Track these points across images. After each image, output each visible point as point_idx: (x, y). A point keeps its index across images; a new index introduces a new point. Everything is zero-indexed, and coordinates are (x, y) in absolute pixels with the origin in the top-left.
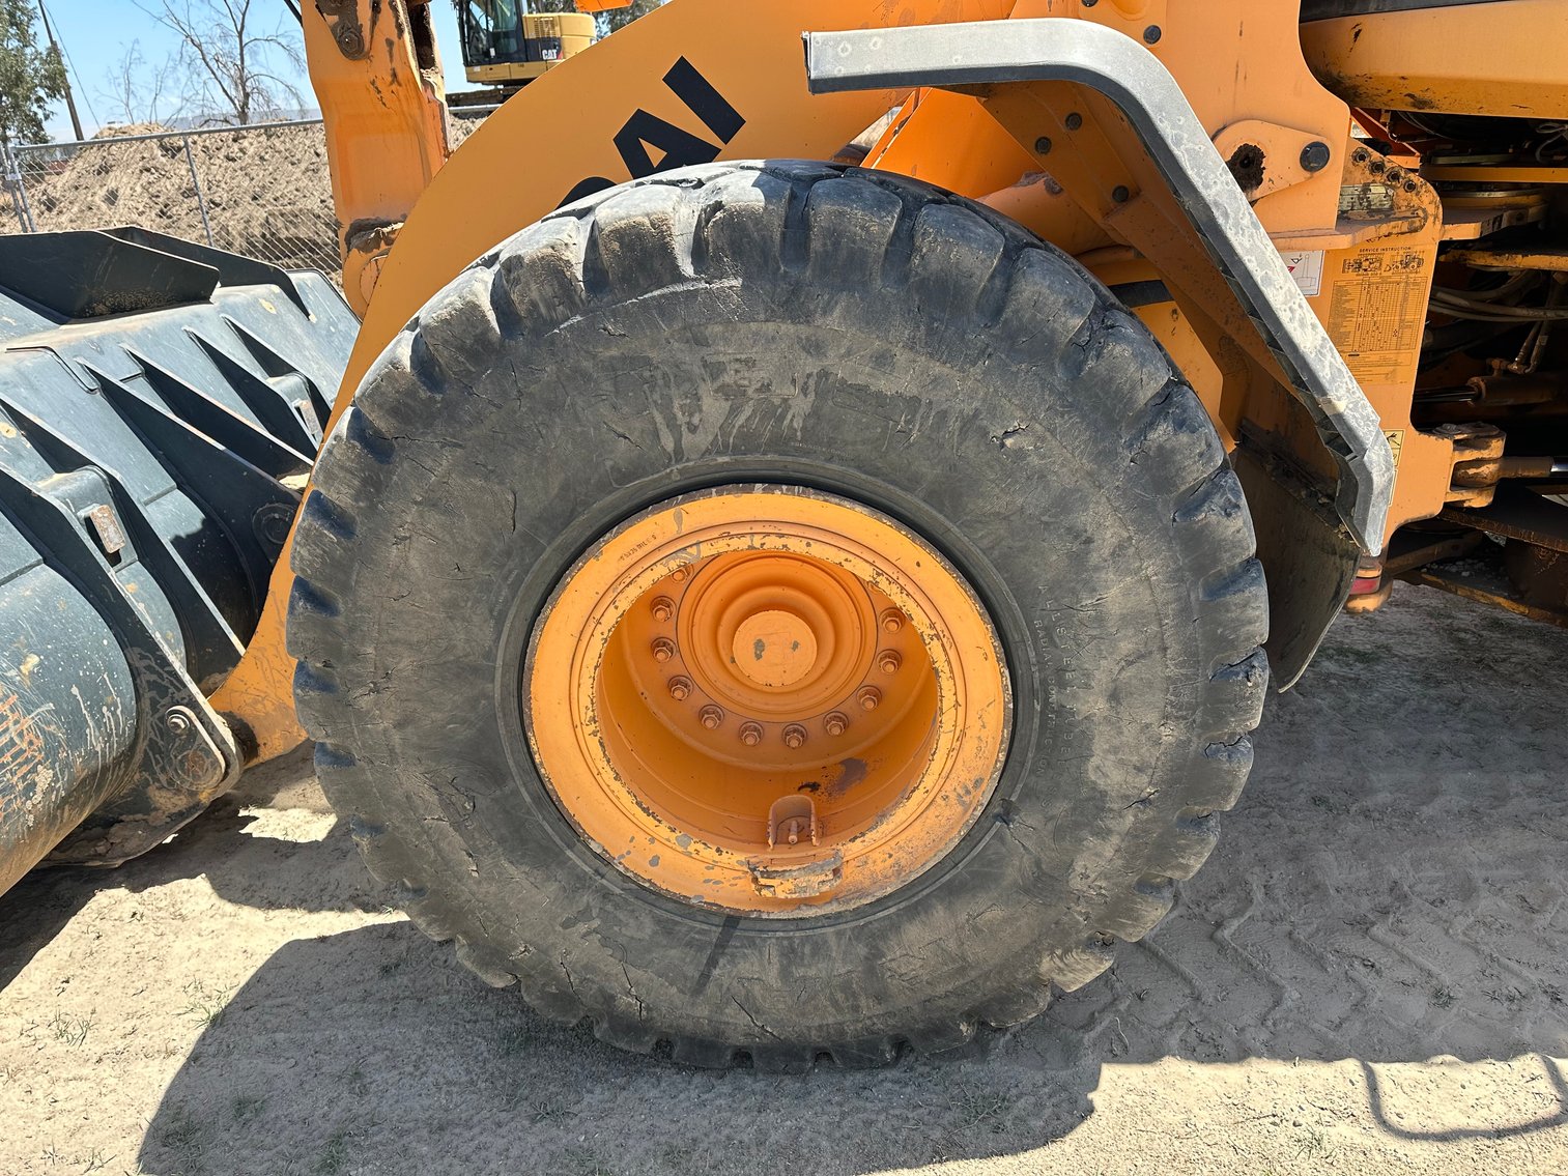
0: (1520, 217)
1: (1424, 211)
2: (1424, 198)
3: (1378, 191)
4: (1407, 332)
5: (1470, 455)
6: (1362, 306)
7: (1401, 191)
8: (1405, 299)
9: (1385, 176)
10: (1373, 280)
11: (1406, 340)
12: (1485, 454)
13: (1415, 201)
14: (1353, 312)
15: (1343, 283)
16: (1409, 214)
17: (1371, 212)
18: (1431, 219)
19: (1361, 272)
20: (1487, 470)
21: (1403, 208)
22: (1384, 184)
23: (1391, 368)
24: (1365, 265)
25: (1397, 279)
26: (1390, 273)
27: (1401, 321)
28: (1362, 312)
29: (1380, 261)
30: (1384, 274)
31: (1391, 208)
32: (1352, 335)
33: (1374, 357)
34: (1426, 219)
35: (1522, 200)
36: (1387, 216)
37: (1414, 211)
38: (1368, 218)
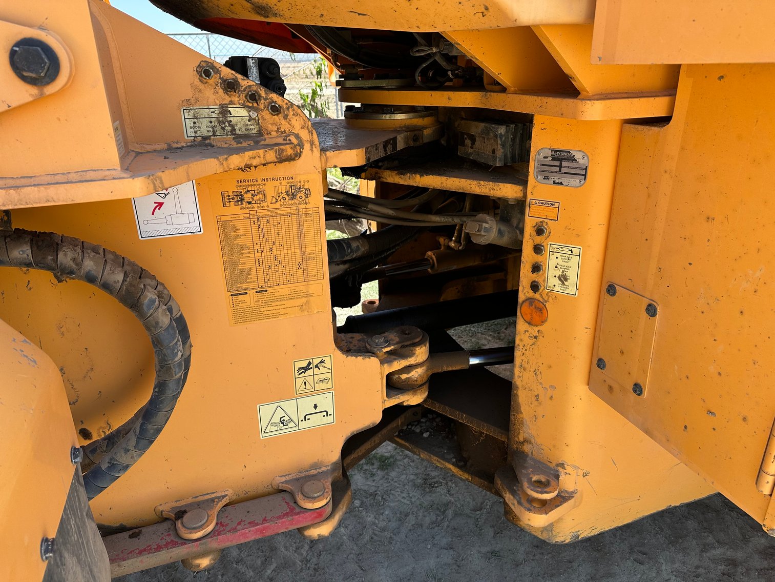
0: (416, 139)
1: (297, 136)
2: (293, 122)
3: (239, 114)
4: (312, 264)
5: (398, 365)
6: (256, 240)
7: (266, 114)
8: (301, 231)
9: (243, 96)
10: (261, 213)
11: (312, 271)
12: (411, 361)
13: (285, 126)
14: (248, 248)
15: (228, 218)
16: (280, 140)
17: (238, 138)
18: (307, 146)
19: (245, 205)
20: (416, 374)
21: (274, 134)
22: (244, 106)
23: (304, 300)
24: (248, 197)
25: (288, 211)
26: (277, 205)
27: (302, 253)
28: (257, 247)
29: (263, 192)
30: (271, 206)
31: (260, 133)
32: (253, 272)
33: (283, 291)
34: (301, 145)
35: (418, 122)
36: (257, 142)
37: (285, 135)
38: (235, 145)
